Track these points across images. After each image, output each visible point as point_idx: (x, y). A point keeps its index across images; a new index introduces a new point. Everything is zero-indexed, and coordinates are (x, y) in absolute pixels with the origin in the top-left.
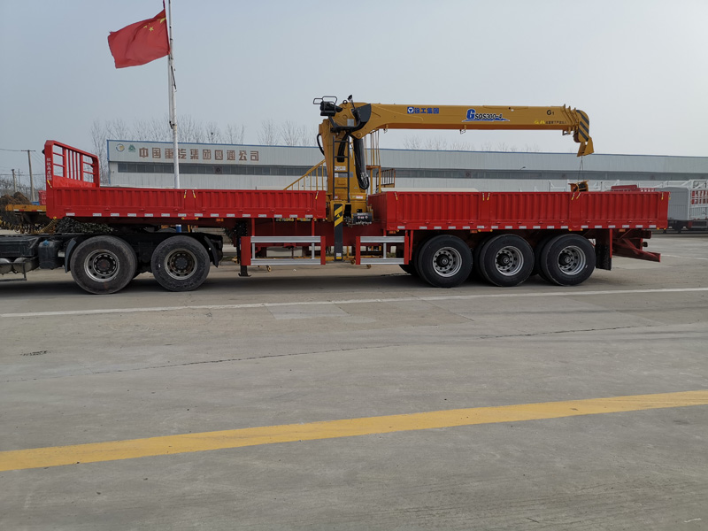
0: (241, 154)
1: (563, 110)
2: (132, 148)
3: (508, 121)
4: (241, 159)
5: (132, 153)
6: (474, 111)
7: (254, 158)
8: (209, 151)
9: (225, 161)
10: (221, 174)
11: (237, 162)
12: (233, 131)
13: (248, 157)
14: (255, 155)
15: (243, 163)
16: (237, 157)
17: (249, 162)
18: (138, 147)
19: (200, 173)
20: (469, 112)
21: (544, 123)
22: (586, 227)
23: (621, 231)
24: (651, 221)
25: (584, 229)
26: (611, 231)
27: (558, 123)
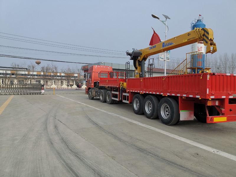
1: (195, 31)
3: (174, 44)
20: (163, 44)
21: (187, 41)
22: (168, 94)
23: (183, 98)
24: (196, 93)
25: (168, 95)
26: (179, 98)
27: (192, 39)
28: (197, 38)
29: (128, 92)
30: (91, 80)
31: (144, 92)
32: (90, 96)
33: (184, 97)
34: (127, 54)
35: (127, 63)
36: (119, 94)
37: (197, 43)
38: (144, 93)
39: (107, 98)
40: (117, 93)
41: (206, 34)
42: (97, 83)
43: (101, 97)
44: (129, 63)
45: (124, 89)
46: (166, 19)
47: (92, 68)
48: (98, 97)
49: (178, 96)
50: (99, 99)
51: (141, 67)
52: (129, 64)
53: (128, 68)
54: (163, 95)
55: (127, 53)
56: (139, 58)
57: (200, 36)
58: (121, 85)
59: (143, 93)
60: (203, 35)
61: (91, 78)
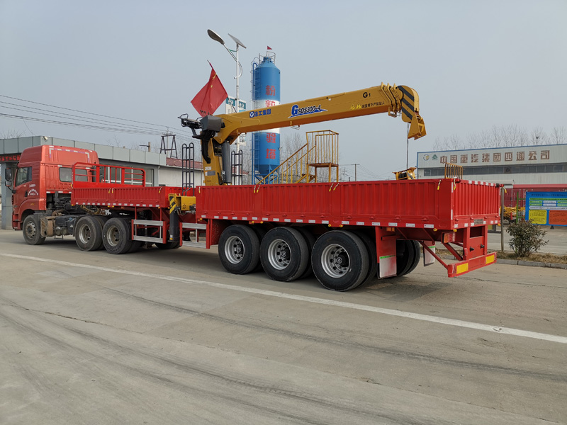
0: (531, 154)
1: (382, 90)
2: (435, 157)
3: (325, 111)
4: (530, 159)
5: (435, 161)
6: (297, 107)
7: (544, 157)
8: (499, 154)
9: (514, 162)
10: (511, 173)
11: (526, 161)
12: (559, 134)
13: (538, 157)
14: (546, 154)
15: (533, 162)
16: (527, 157)
17: (539, 161)
18: (439, 155)
19: (490, 173)
20: (293, 107)
21: (360, 107)
22: (347, 223)
23: (389, 229)
24: (425, 219)
25: (344, 225)
26: (377, 230)
27: (375, 105)
28: (386, 104)
29: (205, 221)
30: (37, 188)
31: (266, 219)
32: (33, 233)
33: (392, 227)
34: (183, 123)
35: (184, 146)
36: (168, 224)
37: (387, 113)
38: (264, 222)
39: (109, 237)
40: (160, 223)
41: (406, 97)
42: (56, 196)
43: (81, 237)
44: (192, 146)
45: (183, 212)
46: (237, 46)
47: (36, 153)
48: (71, 237)
49: (374, 226)
50: (72, 244)
51: (221, 158)
52: (192, 149)
53: (192, 158)
54: (330, 225)
55: (183, 120)
56: (217, 134)
57: (394, 102)
58: (174, 203)
59: (262, 222)
60: (401, 101)
61: (37, 182)
